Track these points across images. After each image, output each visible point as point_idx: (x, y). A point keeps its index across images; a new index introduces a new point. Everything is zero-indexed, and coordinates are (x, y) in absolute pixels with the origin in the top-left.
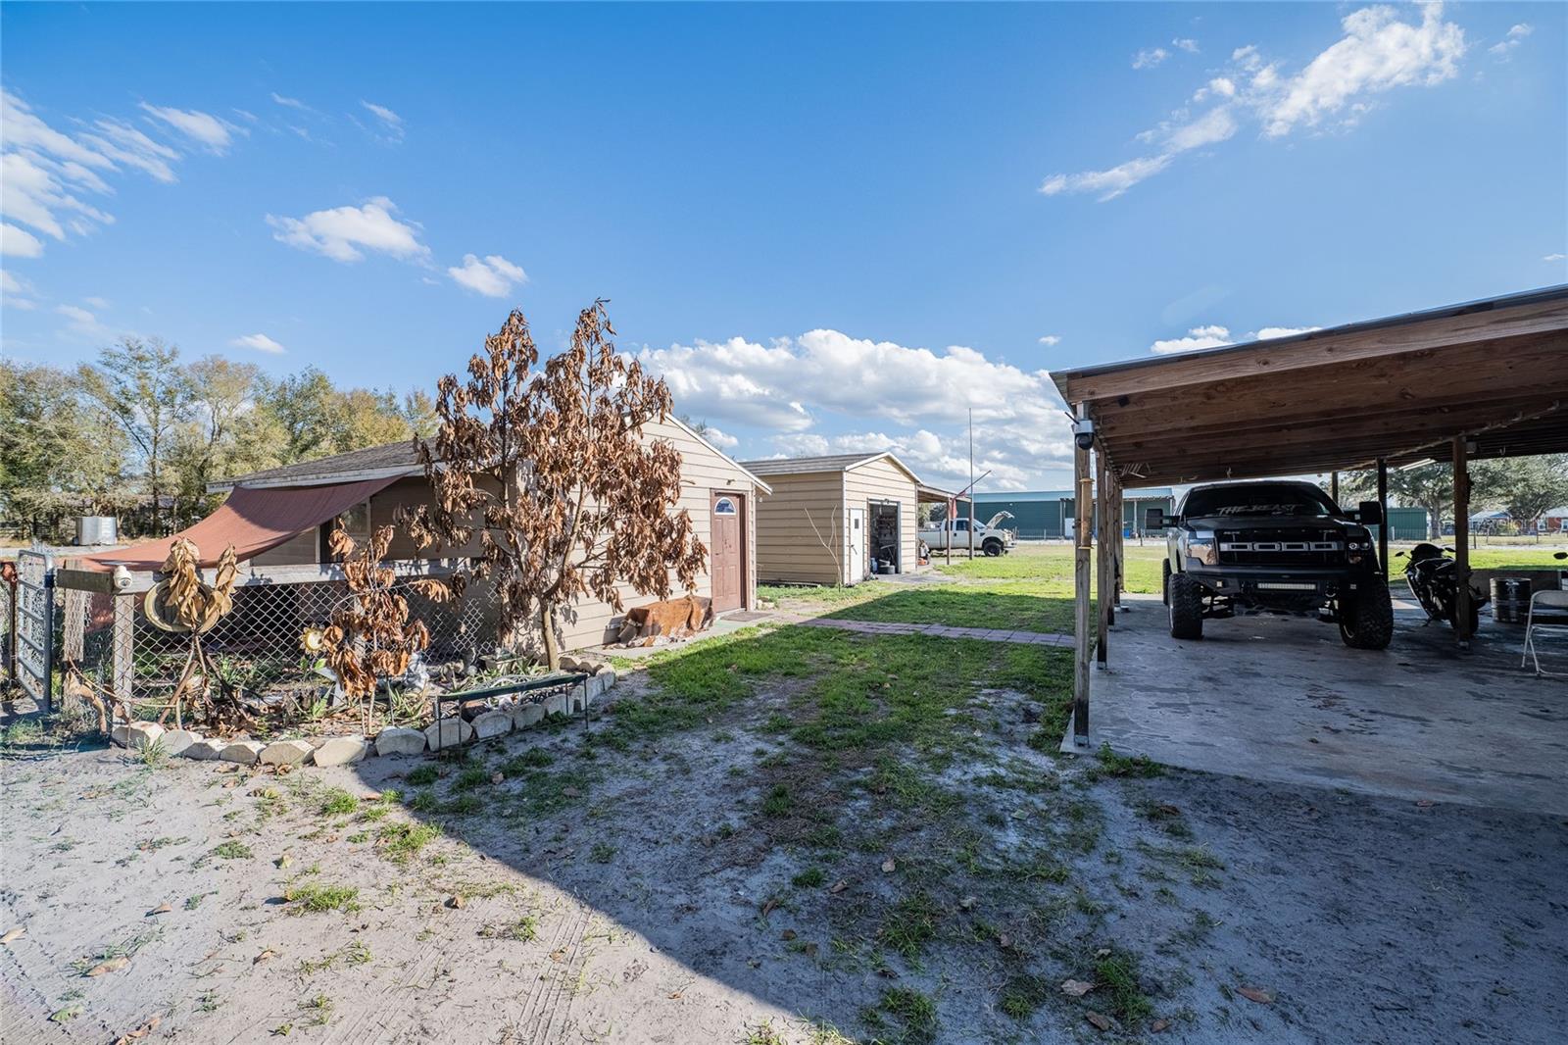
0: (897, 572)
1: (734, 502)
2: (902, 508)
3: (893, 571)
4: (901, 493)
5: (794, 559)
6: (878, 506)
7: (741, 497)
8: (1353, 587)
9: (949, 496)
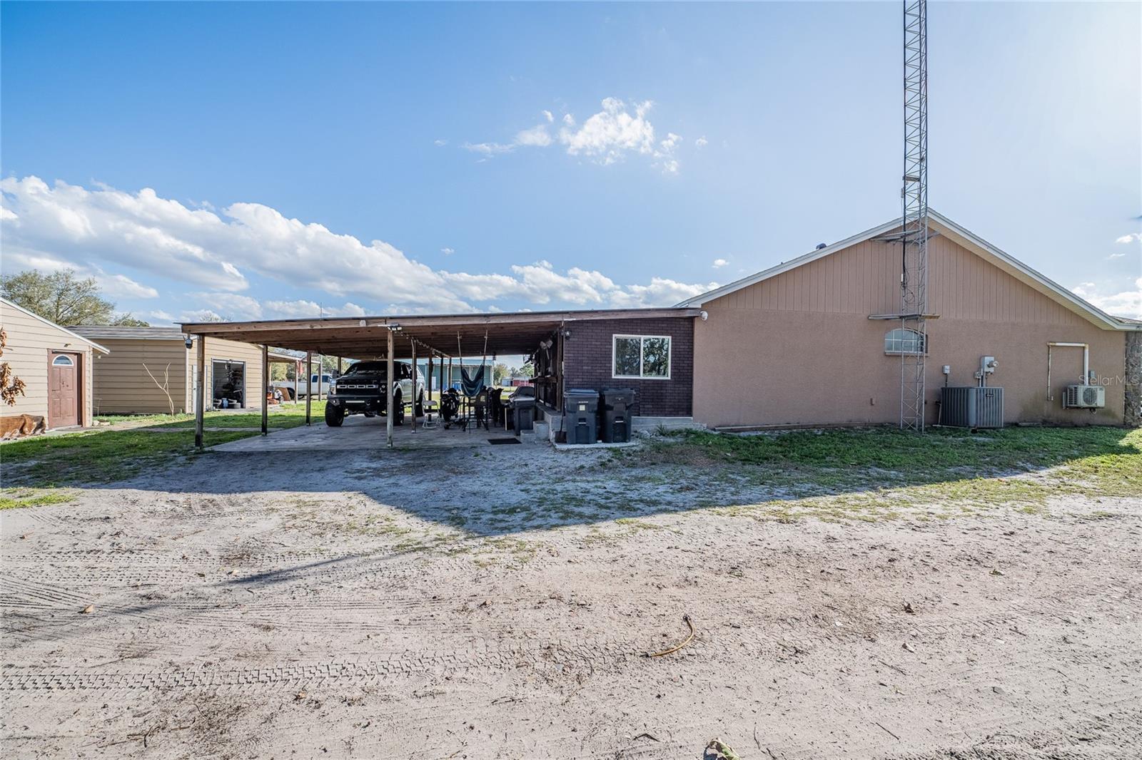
0: (242, 407)
1: (73, 359)
2: (247, 366)
3: (240, 406)
4: (248, 356)
5: (146, 398)
6: (225, 364)
7: (79, 356)
8: (378, 401)
9: (296, 359)
